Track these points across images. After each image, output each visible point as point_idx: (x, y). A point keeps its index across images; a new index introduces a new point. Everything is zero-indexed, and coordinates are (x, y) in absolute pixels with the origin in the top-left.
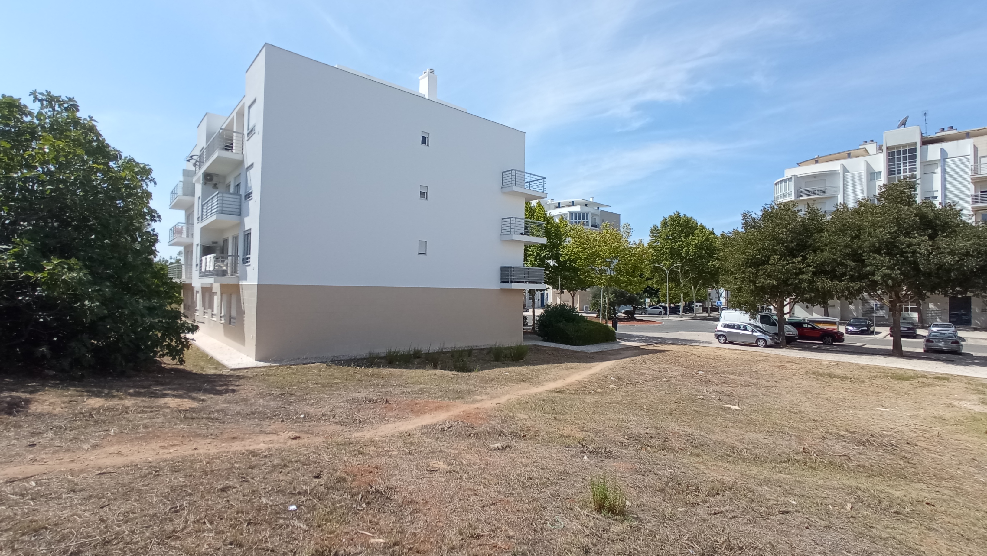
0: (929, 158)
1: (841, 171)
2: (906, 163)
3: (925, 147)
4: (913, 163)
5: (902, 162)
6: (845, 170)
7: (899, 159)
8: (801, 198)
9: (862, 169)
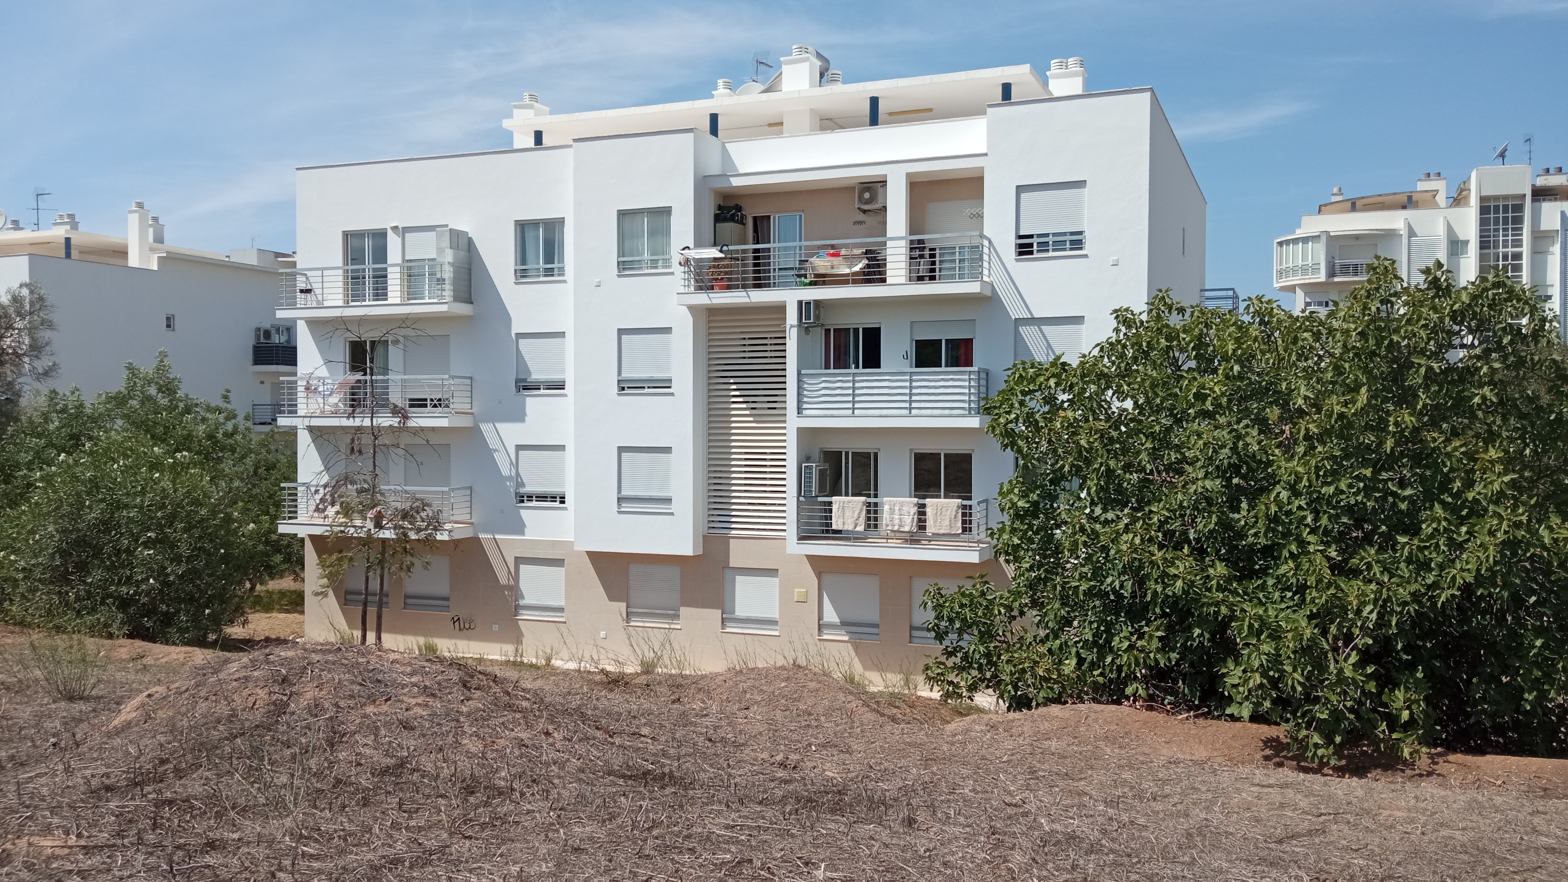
0: (1543, 227)
1: (1404, 232)
2: (1507, 229)
3: (1537, 204)
4: (1518, 231)
5: (1501, 227)
6: (1412, 233)
7: (1496, 222)
8: (1336, 279)
9: (1441, 231)
